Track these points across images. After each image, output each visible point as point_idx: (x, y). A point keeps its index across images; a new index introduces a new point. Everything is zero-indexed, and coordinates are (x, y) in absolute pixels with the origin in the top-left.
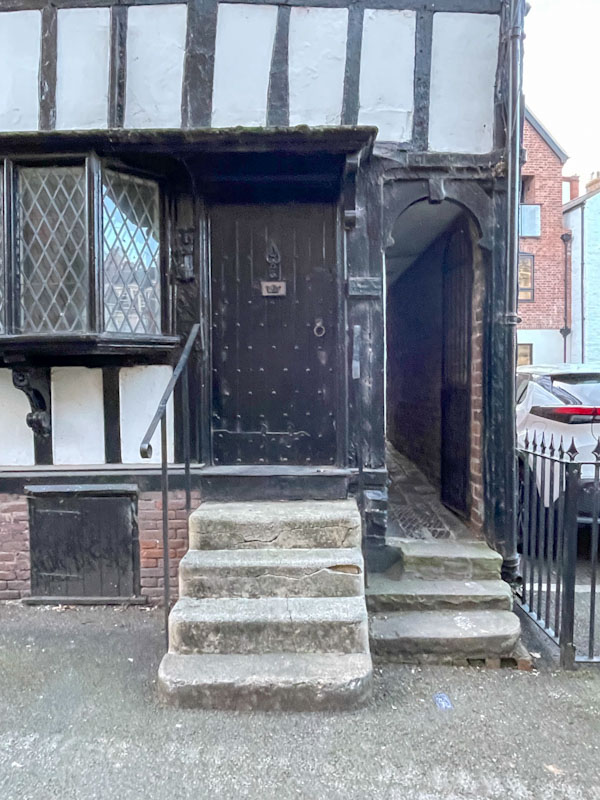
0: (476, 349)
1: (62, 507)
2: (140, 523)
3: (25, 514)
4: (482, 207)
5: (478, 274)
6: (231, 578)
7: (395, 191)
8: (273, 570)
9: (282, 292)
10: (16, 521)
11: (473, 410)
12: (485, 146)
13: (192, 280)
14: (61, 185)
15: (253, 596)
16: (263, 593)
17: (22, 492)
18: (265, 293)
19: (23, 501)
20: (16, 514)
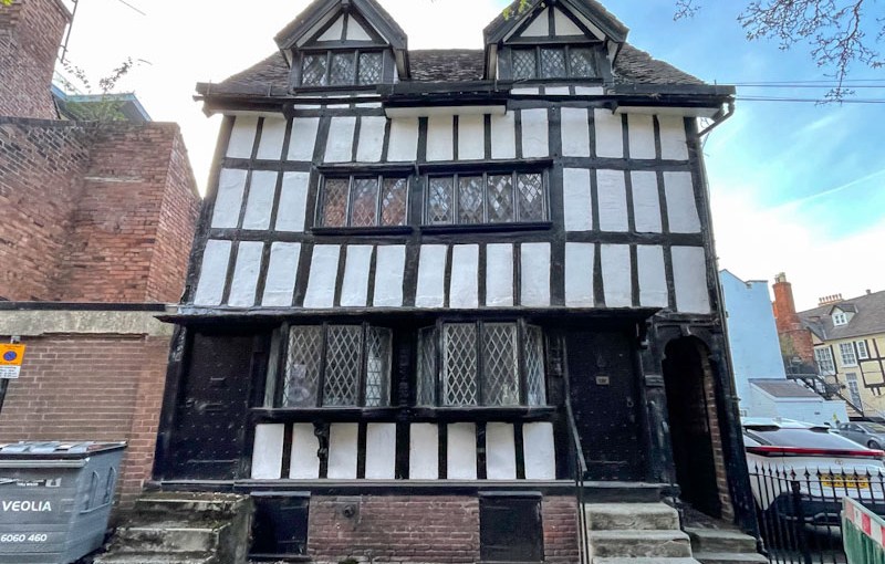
0: (712, 413)
1: (499, 505)
2: (543, 515)
3: (477, 508)
4: (711, 341)
5: (707, 372)
6: (620, 545)
7: (664, 331)
8: (643, 541)
9: (607, 382)
10: (473, 513)
11: (715, 449)
12: (706, 310)
13: (562, 377)
14: (504, 331)
15: (633, 556)
16: (638, 555)
17: (477, 495)
18: (598, 383)
19: (476, 501)
20: (472, 509)
